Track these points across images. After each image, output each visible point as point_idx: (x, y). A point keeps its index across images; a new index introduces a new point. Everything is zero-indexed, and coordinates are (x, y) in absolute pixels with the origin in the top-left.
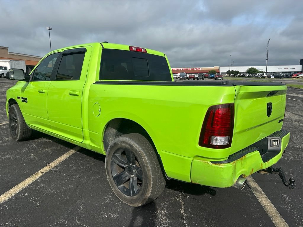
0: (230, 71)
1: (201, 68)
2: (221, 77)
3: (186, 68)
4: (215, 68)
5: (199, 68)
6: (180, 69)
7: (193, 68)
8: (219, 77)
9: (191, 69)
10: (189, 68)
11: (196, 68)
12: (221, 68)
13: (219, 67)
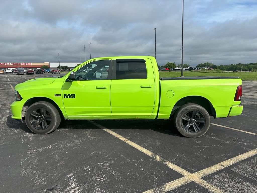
0: (60, 66)
1: (32, 64)
2: (58, 72)
3: (16, 63)
4: (46, 64)
5: (29, 63)
6: (9, 64)
7: (23, 63)
8: (56, 72)
9: (21, 64)
10: (19, 63)
11: (27, 63)
12: (50, 63)
13: (49, 63)
